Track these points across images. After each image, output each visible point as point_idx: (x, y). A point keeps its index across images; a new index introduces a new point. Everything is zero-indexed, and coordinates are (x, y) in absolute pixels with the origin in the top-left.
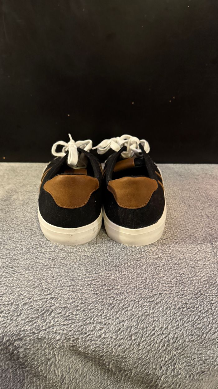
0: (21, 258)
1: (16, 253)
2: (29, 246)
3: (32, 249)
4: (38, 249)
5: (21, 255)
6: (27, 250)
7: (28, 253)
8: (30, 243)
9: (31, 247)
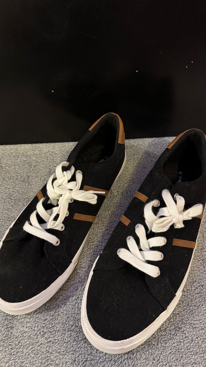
0: (31, 352)
1: (25, 344)
2: (36, 329)
3: (40, 334)
4: (46, 336)
5: (31, 347)
6: (35, 338)
7: (38, 342)
8: (36, 325)
9: (39, 332)
